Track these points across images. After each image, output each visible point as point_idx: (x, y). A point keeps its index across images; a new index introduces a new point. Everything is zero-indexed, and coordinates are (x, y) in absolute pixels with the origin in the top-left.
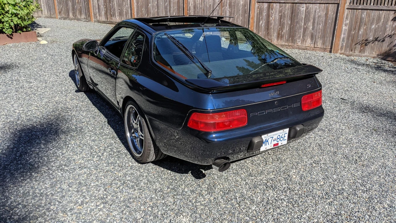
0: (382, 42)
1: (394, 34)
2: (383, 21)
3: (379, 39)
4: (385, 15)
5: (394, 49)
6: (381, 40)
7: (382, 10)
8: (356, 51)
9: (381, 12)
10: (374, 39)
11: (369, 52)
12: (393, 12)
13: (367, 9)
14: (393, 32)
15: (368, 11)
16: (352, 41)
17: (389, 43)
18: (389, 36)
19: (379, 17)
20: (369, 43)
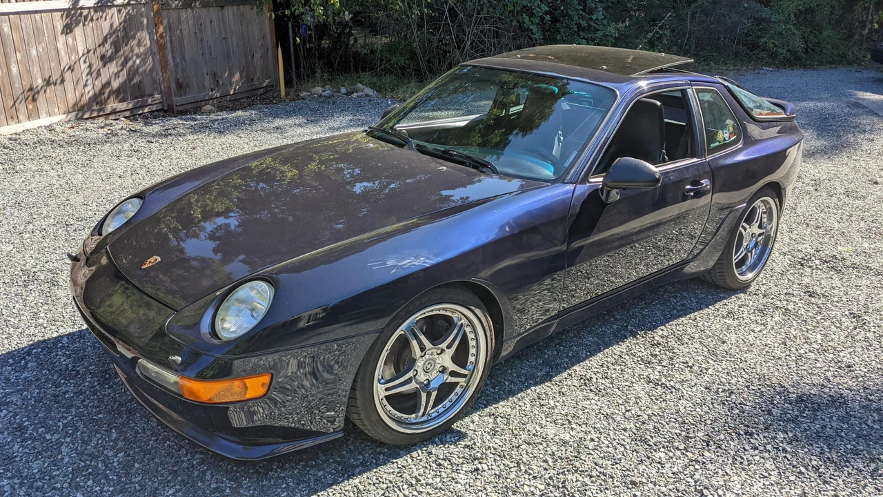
0: (60, 84)
1: (75, 63)
2: (48, 36)
3: (53, 79)
4: (46, 23)
5: (86, 92)
6: (59, 81)
7: (36, 12)
8: (21, 117)
9: (38, 16)
10: (45, 83)
11: (46, 113)
12: (59, 14)
13: (8, 14)
14: (73, 58)
15: (11, 16)
16: (5, 96)
17: (75, 83)
18: (69, 68)
19: (37, 28)
20: (38, 92)
